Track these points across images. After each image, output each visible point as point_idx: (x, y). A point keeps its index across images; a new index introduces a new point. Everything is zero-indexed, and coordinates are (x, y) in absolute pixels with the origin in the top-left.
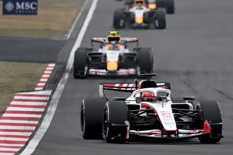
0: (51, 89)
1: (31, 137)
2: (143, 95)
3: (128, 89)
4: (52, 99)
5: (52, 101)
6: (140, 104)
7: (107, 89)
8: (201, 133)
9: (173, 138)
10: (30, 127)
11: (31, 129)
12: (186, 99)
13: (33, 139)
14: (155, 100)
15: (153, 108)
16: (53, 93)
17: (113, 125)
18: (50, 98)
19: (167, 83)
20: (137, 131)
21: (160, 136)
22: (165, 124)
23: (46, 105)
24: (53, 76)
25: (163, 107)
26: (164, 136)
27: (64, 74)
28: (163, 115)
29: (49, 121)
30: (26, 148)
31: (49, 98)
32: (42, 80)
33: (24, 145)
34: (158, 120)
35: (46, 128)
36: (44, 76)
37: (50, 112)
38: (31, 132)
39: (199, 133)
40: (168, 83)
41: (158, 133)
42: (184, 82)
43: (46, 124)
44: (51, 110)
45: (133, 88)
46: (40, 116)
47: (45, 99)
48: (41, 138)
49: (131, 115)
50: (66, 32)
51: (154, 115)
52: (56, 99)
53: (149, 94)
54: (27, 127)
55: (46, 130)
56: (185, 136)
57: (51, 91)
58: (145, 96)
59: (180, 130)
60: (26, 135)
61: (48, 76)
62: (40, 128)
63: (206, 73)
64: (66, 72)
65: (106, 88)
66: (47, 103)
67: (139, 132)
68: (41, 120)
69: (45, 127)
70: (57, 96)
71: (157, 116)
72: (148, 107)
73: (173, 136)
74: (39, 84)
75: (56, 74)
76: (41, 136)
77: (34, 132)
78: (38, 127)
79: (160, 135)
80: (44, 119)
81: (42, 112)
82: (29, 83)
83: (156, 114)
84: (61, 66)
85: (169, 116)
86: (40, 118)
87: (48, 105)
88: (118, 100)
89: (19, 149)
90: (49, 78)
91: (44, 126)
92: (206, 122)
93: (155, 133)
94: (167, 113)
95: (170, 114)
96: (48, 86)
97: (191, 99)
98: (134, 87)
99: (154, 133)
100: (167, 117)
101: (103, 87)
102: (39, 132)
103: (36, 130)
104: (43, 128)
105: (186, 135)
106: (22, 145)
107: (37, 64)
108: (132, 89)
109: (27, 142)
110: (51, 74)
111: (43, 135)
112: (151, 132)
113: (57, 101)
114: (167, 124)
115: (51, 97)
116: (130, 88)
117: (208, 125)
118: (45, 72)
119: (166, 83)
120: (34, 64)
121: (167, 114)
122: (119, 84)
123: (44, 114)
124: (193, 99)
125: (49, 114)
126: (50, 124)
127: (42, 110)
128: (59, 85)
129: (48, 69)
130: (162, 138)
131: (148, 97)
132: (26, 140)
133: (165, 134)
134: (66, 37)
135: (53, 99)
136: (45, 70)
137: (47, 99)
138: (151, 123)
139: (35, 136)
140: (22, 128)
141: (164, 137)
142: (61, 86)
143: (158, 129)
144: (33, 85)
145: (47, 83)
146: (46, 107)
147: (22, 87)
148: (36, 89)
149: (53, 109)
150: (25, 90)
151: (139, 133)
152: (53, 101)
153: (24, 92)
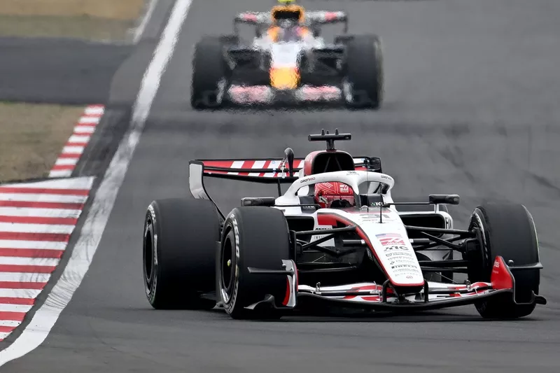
0: (91, 175)
1: (38, 303)
2: (316, 191)
3: (267, 175)
4: (95, 199)
5: (95, 206)
6: (314, 215)
7: (213, 175)
8: (487, 292)
9: (413, 304)
10: (35, 275)
11: (39, 281)
12: (435, 201)
13: (44, 306)
14: (355, 205)
15: (355, 226)
16: (96, 185)
17: (250, 270)
18: (89, 199)
19: (371, 157)
20: (315, 287)
21: (379, 301)
22: (393, 267)
23: (78, 216)
24: (97, 139)
25: (381, 222)
26: (389, 300)
27: (126, 136)
28: (383, 243)
29: (86, 258)
30: (24, 331)
31: (86, 197)
32: (67, 150)
33: (20, 322)
34: (369, 258)
35: (80, 277)
36: (73, 139)
37: (88, 235)
38: (39, 288)
39: (479, 290)
40: (373, 159)
41: (371, 291)
42: (446, 154)
43: (79, 266)
44: (91, 231)
45: (281, 171)
46: (62, 246)
47: (77, 202)
48: (66, 302)
49: (298, 244)
50: (133, 24)
51: (360, 244)
52: (105, 201)
53: (332, 188)
54: (29, 275)
55: (77, 284)
56: (444, 298)
57: (91, 180)
58: (321, 193)
59: (431, 285)
60: (27, 297)
61: (85, 139)
62: (62, 276)
63: (502, 131)
64: (133, 128)
65: (210, 173)
66: (80, 211)
67: (320, 291)
68: (64, 256)
69: (76, 276)
70: (107, 191)
71: (368, 246)
72: (339, 223)
73: (412, 299)
74: (60, 162)
75: (105, 135)
76: (66, 299)
77: (46, 289)
78: (56, 273)
79: (378, 298)
80: (74, 253)
81: (67, 235)
82: (35, 157)
83: (363, 242)
84: (119, 114)
85: (401, 248)
86: (64, 252)
87: (84, 216)
88: (254, 203)
89: (8, 334)
90: (86, 146)
91: (74, 273)
92: (500, 263)
93: (365, 292)
94: (394, 238)
95: (402, 242)
96: (84, 165)
97: (451, 201)
98: (282, 169)
99: (360, 291)
100: (397, 248)
101: (203, 169)
102: (60, 289)
103: (53, 282)
104: (70, 278)
105: (446, 297)
106: (16, 324)
107: (56, 108)
108: (276, 175)
109: (27, 314)
110: (92, 135)
111: (70, 296)
112: (353, 289)
113: (109, 206)
114: (398, 268)
115: (91, 194)
116: (271, 171)
117: (507, 269)
118: (78, 129)
119: (369, 159)
120: (45, 109)
121: (393, 241)
122: (243, 162)
123: (72, 239)
124: (455, 200)
125: (87, 241)
126: (90, 267)
127: (69, 229)
128: (113, 163)
129: (84, 120)
130: (384, 304)
131: (328, 194)
132: (25, 309)
133: (393, 295)
134: (132, 36)
135: (98, 201)
136: (77, 124)
137: (80, 202)
138: (348, 265)
139: (48, 299)
140: (15, 277)
141: (390, 303)
142: (118, 167)
143: (371, 281)
144: (44, 164)
145: (81, 157)
146: (79, 222)
147: (15, 168)
148: (53, 174)
149: (96, 227)
150: (23, 177)
151: (320, 293)
152: (98, 205)
153: (20, 181)
